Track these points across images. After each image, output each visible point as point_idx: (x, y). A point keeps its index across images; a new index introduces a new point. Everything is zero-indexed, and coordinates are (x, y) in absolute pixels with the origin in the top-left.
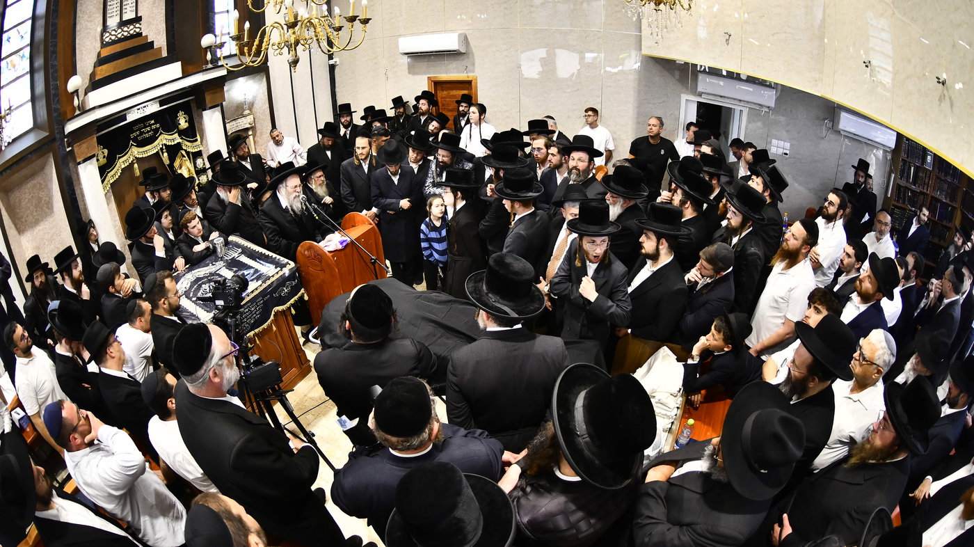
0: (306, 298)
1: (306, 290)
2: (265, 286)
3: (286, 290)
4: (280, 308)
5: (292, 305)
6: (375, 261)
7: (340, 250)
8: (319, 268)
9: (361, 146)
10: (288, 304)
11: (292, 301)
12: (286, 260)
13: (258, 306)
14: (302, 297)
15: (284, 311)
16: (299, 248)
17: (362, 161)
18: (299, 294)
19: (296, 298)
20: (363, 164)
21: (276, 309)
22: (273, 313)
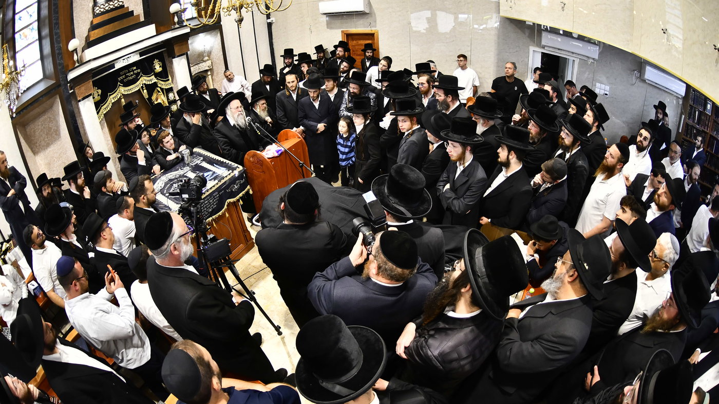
0: (251, 192)
1: (251, 186)
2: (220, 184)
3: (236, 187)
4: (232, 200)
5: (241, 198)
6: (303, 165)
7: (277, 157)
8: (260, 170)
10: (238, 197)
11: (241, 195)
12: (236, 165)
13: (215, 199)
14: (248, 192)
15: (234, 202)
16: (246, 156)
18: (246, 190)
19: (243, 192)
20: (293, 94)
21: (228, 201)
22: (226, 204)
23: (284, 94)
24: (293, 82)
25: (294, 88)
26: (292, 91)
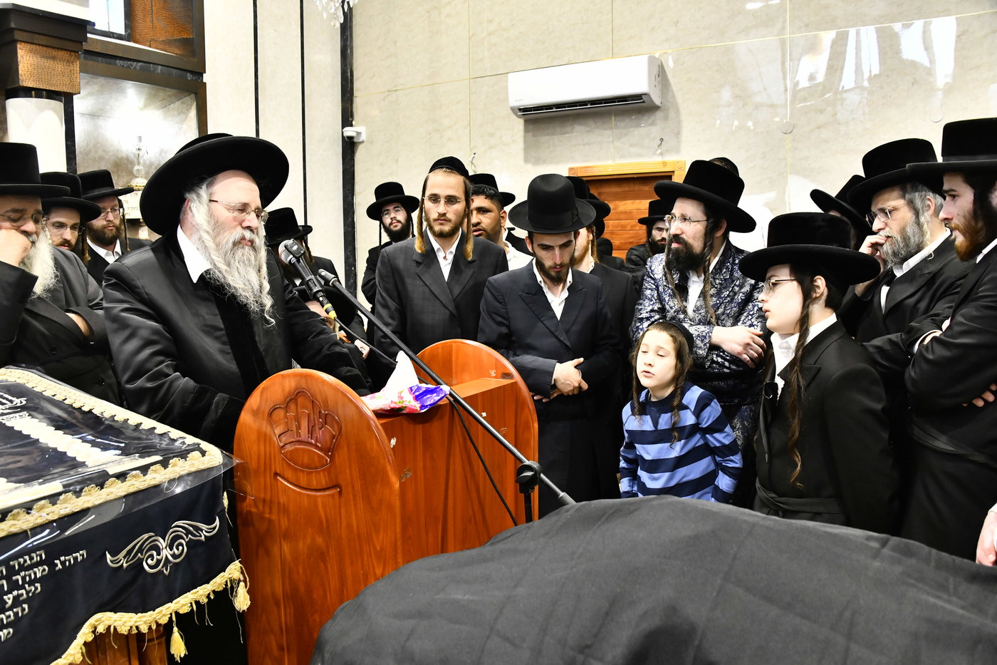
0: (242, 601)
1: (248, 568)
2: (70, 505)
3: (166, 553)
4: (124, 622)
5: (182, 620)
6: (535, 479)
7: (412, 417)
8: (323, 480)
9: (443, 192)
10: (163, 613)
11: (183, 603)
12: (190, 440)
13: (14, 586)
14: (223, 598)
15: (137, 639)
17: (436, 245)
18: (218, 583)
19: (202, 593)
20: (440, 255)
21: (104, 620)
22: (85, 634)
23: (410, 249)
24: (451, 200)
25: (447, 228)
26: (441, 236)
